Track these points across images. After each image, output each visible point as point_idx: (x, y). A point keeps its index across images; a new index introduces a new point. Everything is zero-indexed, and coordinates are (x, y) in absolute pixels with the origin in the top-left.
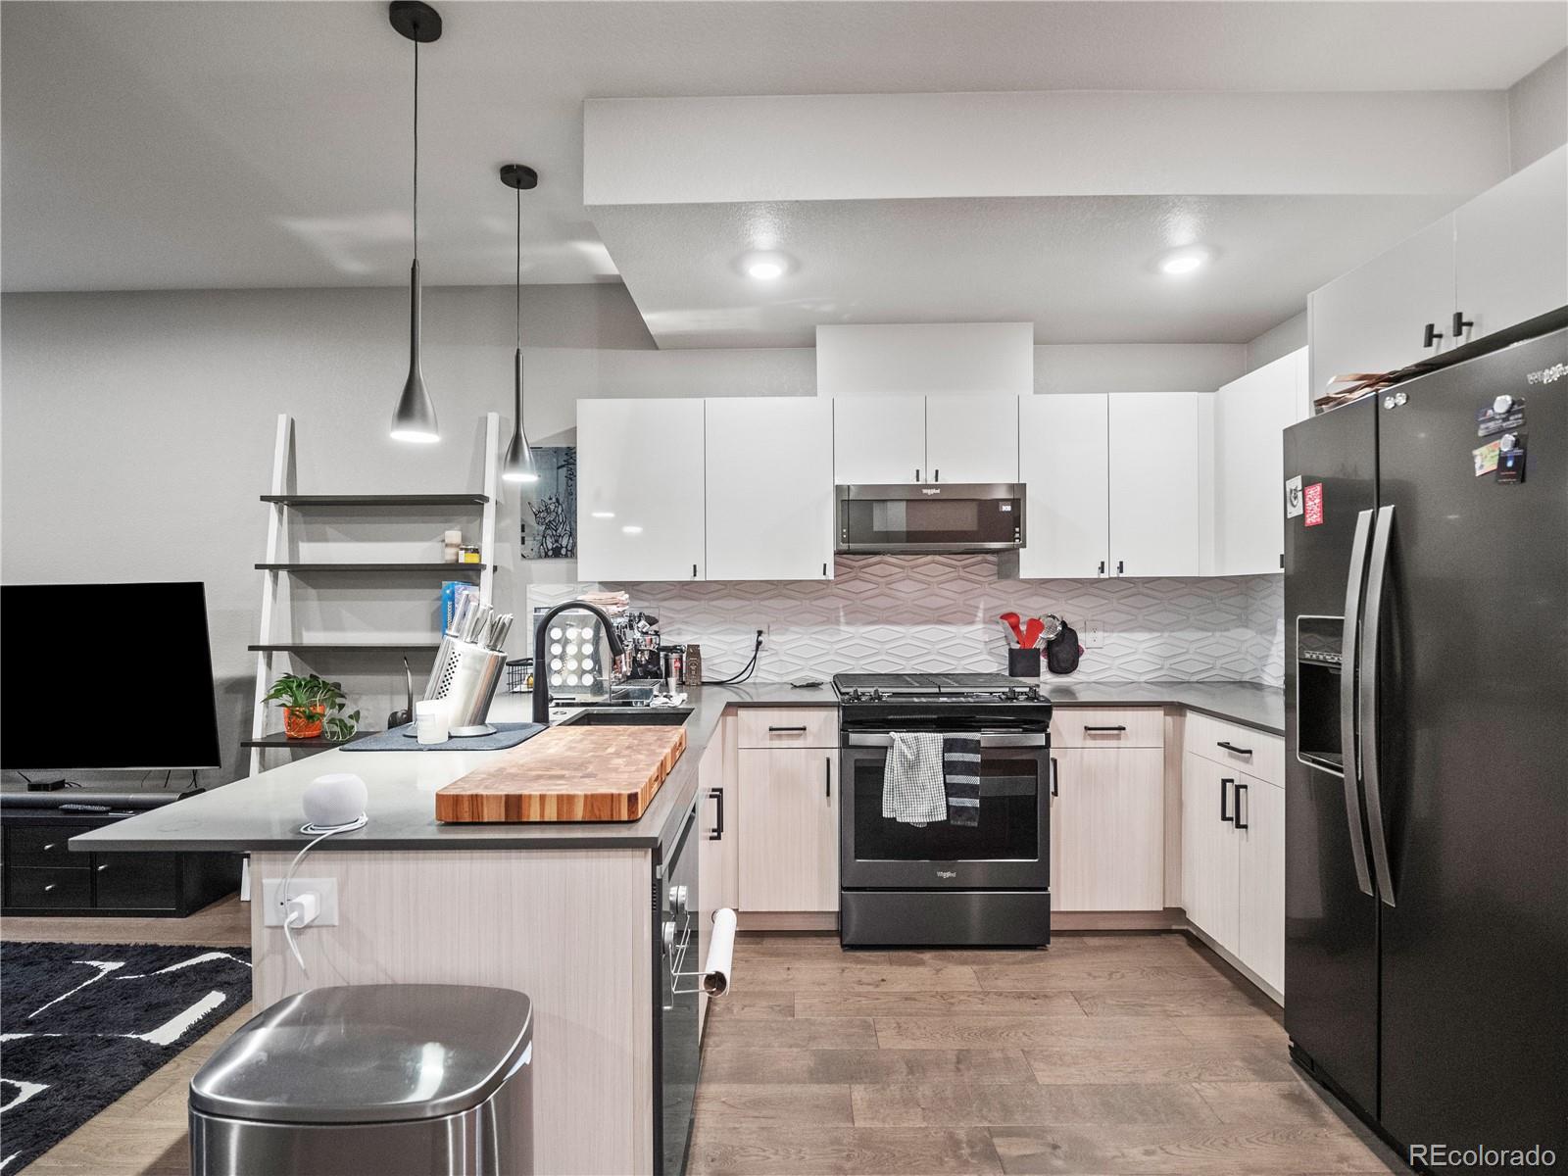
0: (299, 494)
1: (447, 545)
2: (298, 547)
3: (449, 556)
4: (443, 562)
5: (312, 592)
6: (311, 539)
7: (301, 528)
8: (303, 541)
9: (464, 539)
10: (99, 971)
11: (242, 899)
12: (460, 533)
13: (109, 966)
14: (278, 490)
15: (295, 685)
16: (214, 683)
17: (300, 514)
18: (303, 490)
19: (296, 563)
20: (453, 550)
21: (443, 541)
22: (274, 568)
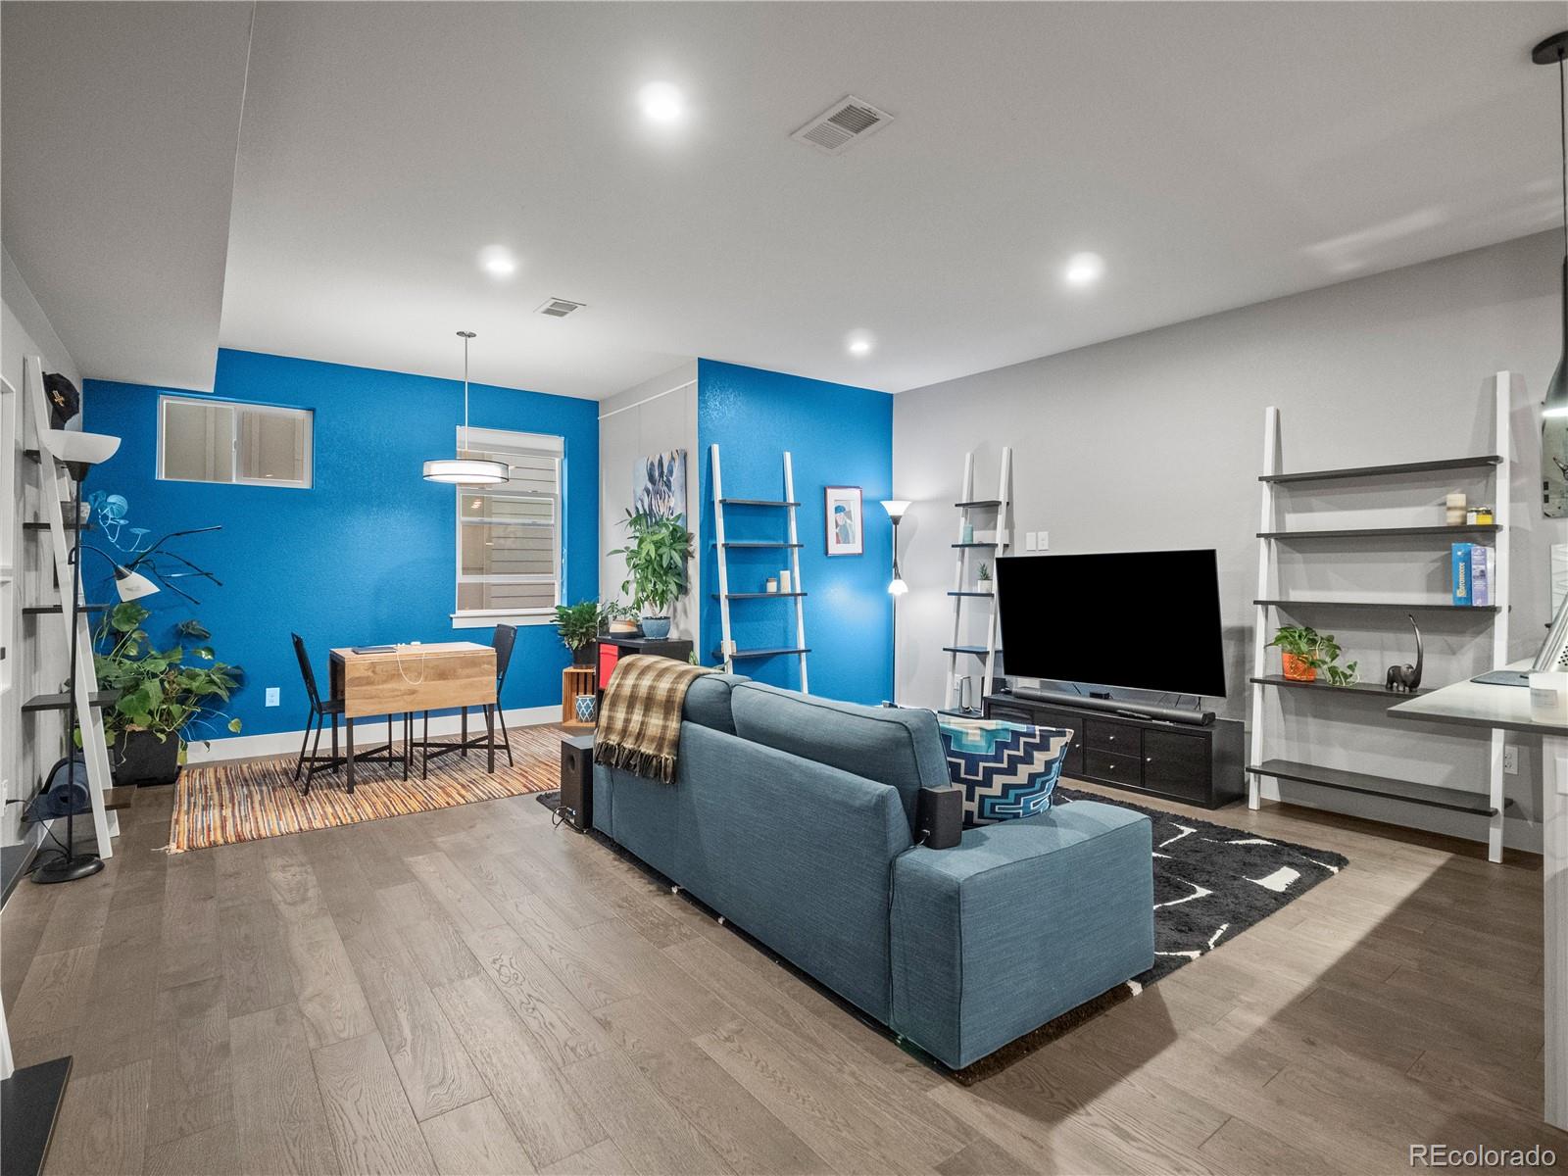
0: (1284, 473)
1: (1449, 509)
2: (1284, 517)
3: (1453, 518)
4: (1445, 525)
5: (1298, 556)
6: (1295, 511)
7: (1287, 501)
8: (1289, 512)
9: (1469, 502)
10: (1182, 832)
11: (1250, 807)
12: (1464, 496)
13: (1187, 831)
14: (1269, 472)
15: (1297, 635)
16: (1223, 630)
17: (1286, 490)
18: (1287, 471)
19: (1282, 532)
20: (1458, 513)
21: (1444, 504)
22: (1267, 536)
